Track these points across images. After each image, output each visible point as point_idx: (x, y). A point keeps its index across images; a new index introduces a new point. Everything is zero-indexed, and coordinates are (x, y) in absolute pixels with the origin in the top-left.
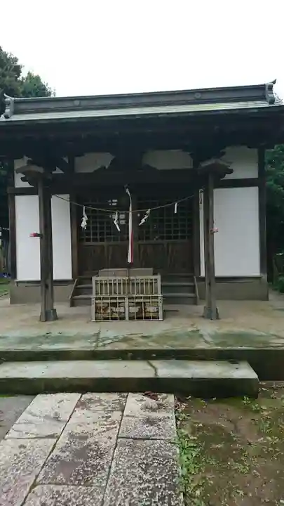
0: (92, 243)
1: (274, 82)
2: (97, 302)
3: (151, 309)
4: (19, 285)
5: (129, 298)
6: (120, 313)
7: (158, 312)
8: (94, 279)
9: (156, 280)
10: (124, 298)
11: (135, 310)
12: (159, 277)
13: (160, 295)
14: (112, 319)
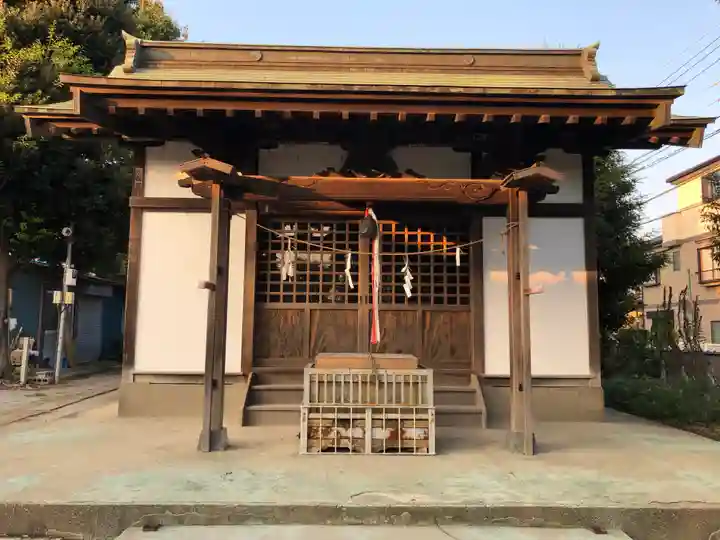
0: (281, 305)
1: (597, 47)
2: (312, 415)
3: (413, 433)
4: (138, 379)
5: (375, 411)
6: (355, 440)
7: (426, 438)
8: (308, 371)
9: (424, 378)
10: (363, 411)
11: (383, 434)
12: (429, 373)
13: (430, 405)
14: (340, 449)
